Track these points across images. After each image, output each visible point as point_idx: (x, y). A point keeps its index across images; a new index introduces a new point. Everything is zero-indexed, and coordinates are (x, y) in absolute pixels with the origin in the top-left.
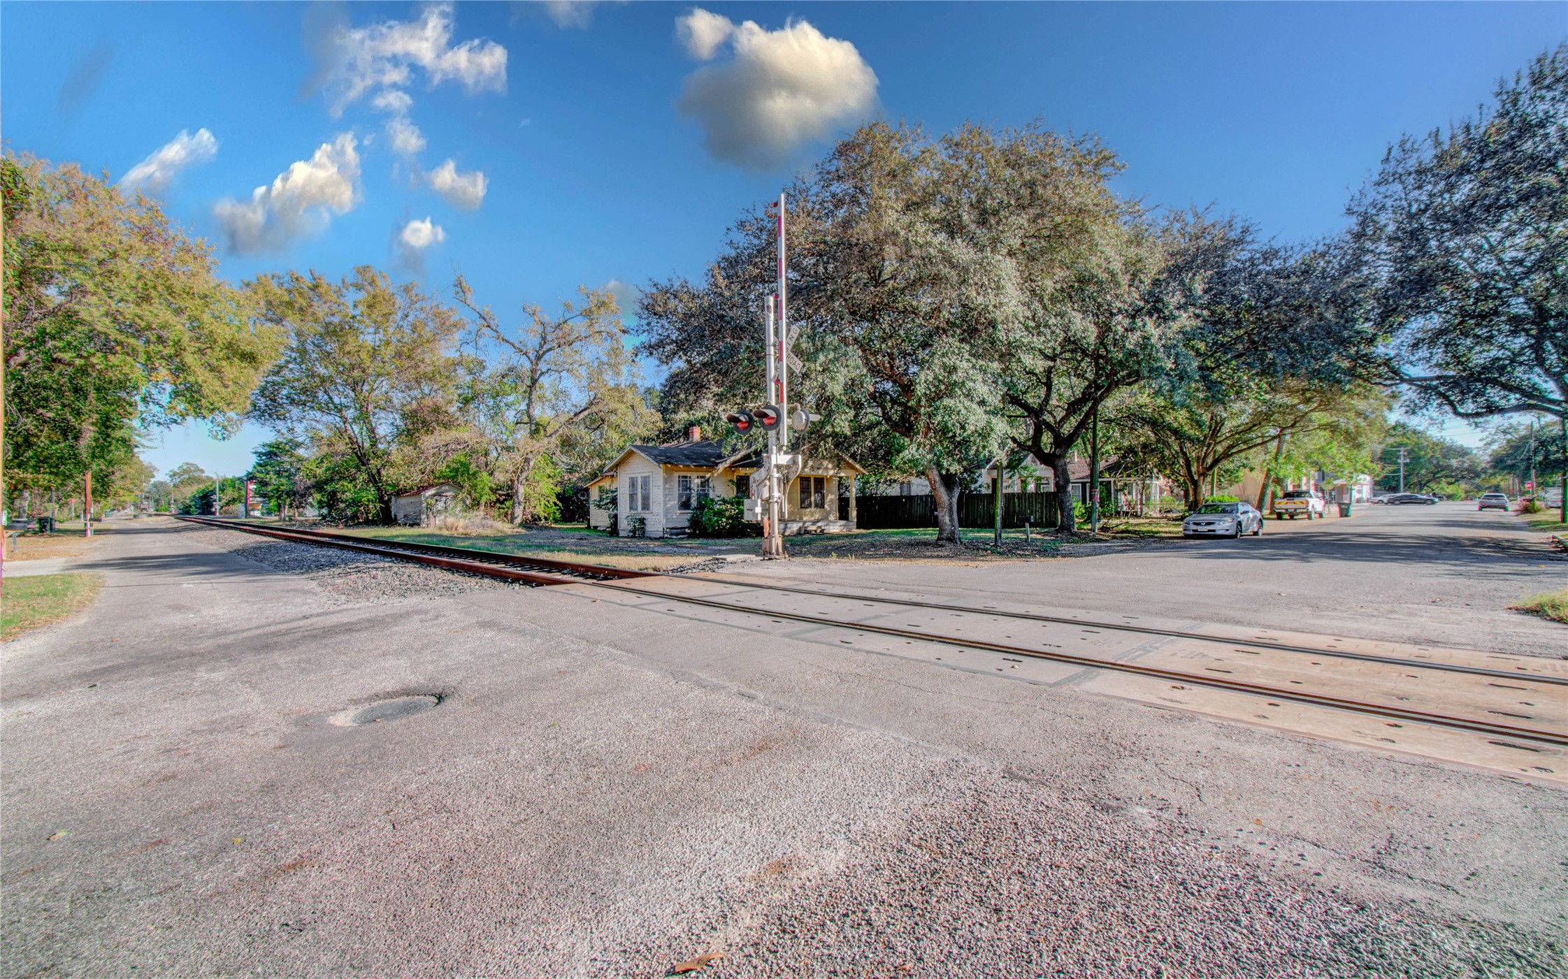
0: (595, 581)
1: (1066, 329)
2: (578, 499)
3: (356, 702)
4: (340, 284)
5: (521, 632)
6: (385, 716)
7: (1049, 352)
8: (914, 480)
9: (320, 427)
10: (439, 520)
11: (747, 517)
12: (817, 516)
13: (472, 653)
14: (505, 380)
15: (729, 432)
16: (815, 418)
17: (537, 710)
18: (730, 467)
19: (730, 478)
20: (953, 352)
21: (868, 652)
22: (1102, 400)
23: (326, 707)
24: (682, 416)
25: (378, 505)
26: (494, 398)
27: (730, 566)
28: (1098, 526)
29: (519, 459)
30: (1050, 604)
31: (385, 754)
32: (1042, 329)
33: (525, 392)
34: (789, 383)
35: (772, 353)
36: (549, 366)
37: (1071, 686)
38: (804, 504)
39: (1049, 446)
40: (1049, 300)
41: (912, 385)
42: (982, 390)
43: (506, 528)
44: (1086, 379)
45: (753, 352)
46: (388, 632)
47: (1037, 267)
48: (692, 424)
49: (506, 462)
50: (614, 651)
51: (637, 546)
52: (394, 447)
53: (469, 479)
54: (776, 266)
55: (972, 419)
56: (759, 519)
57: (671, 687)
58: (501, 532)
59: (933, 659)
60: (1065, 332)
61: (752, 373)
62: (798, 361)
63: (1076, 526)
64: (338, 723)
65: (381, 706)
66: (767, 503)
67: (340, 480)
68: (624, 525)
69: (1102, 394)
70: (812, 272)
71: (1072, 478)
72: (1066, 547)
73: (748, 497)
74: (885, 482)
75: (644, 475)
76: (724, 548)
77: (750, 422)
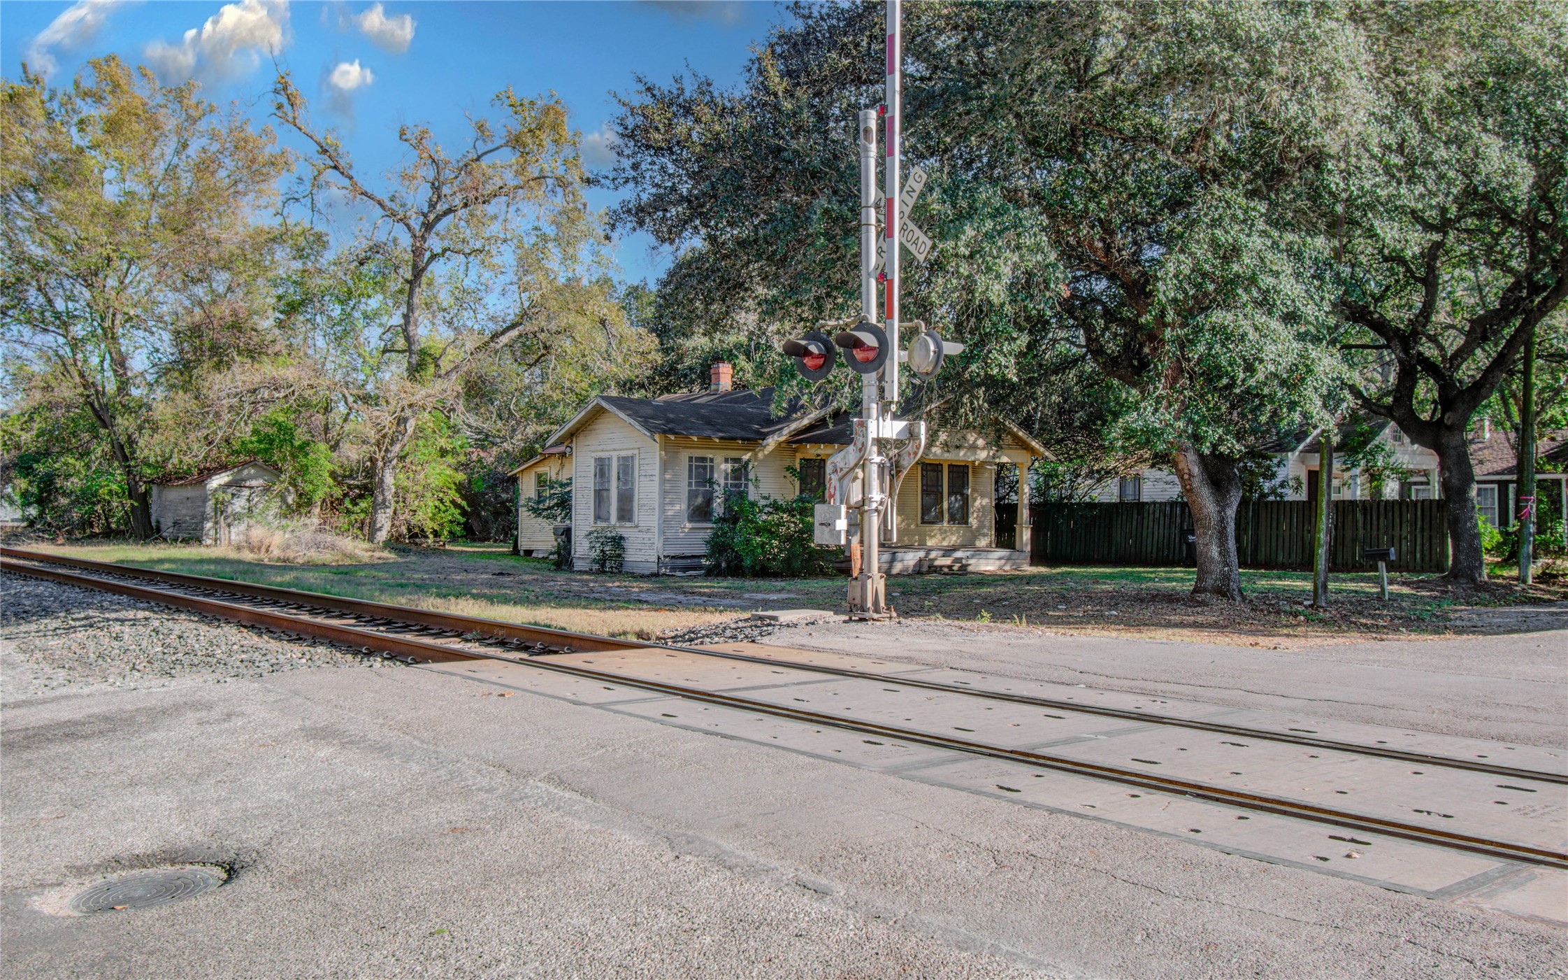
0: (525, 656)
1: (1468, 170)
2: (497, 497)
3: (80, 871)
4: (71, 90)
5: (383, 749)
6: (131, 901)
7: (1432, 215)
8: (1145, 471)
9: (28, 353)
10: (236, 533)
11: (821, 538)
12: (953, 539)
13: (292, 787)
14: (364, 269)
15: (786, 374)
16: (954, 349)
17: (409, 902)
18: (788, 442)
19: (788, 462)
20: (1234, 217)
21: (1052, 811)
22: (1543, 314)
23: (27, 879)
24: (698, 342)
25: (128, 503)
26: (341, 302)
27: (784, 630)
28: (1534, 569)
29: (387, 420)
30: (1431, 729)
31: (129, 972)
32: (1418, 170)
33: (401, 291)
34: (904, 282)
35: (873, 221)
36: (446, 244)
37: (1473, 898)
38: (929, 515)
39: (1429, 407)
40: (1434, 110)
41: (1147, 282)
42: (1291, 289)
43: (357, 548)
44: (1510, 270)
45: (835, 221)
46: (138, 742)
47: (1408, 49)
48: (717, 358)
49: (364, 423)
50: (558, 792)
51: (607, 590)
52: (160, 393)
53: (294, 457)
54: (883, 50)
55: (1270, 351)
56: (843, 542)
57: (666, 865)
58: (350, 556)
59: (1184, 832)
60: (1465, 174)
61: (834, 262)
62: (923, 238)
63: (1485, 571)
64: (47, 910)
65: (124, 882)
66: (858, 513)
67: (61, 454)
68: (582, 549)
69: (1545, 300)
70: (953, 62)
71: (1478, 472)
72: (1462, 612)
73: (823, 501)
74: (1091, 474)
75: (623, 454)
76: (774, 597)
77: (828, 357)
